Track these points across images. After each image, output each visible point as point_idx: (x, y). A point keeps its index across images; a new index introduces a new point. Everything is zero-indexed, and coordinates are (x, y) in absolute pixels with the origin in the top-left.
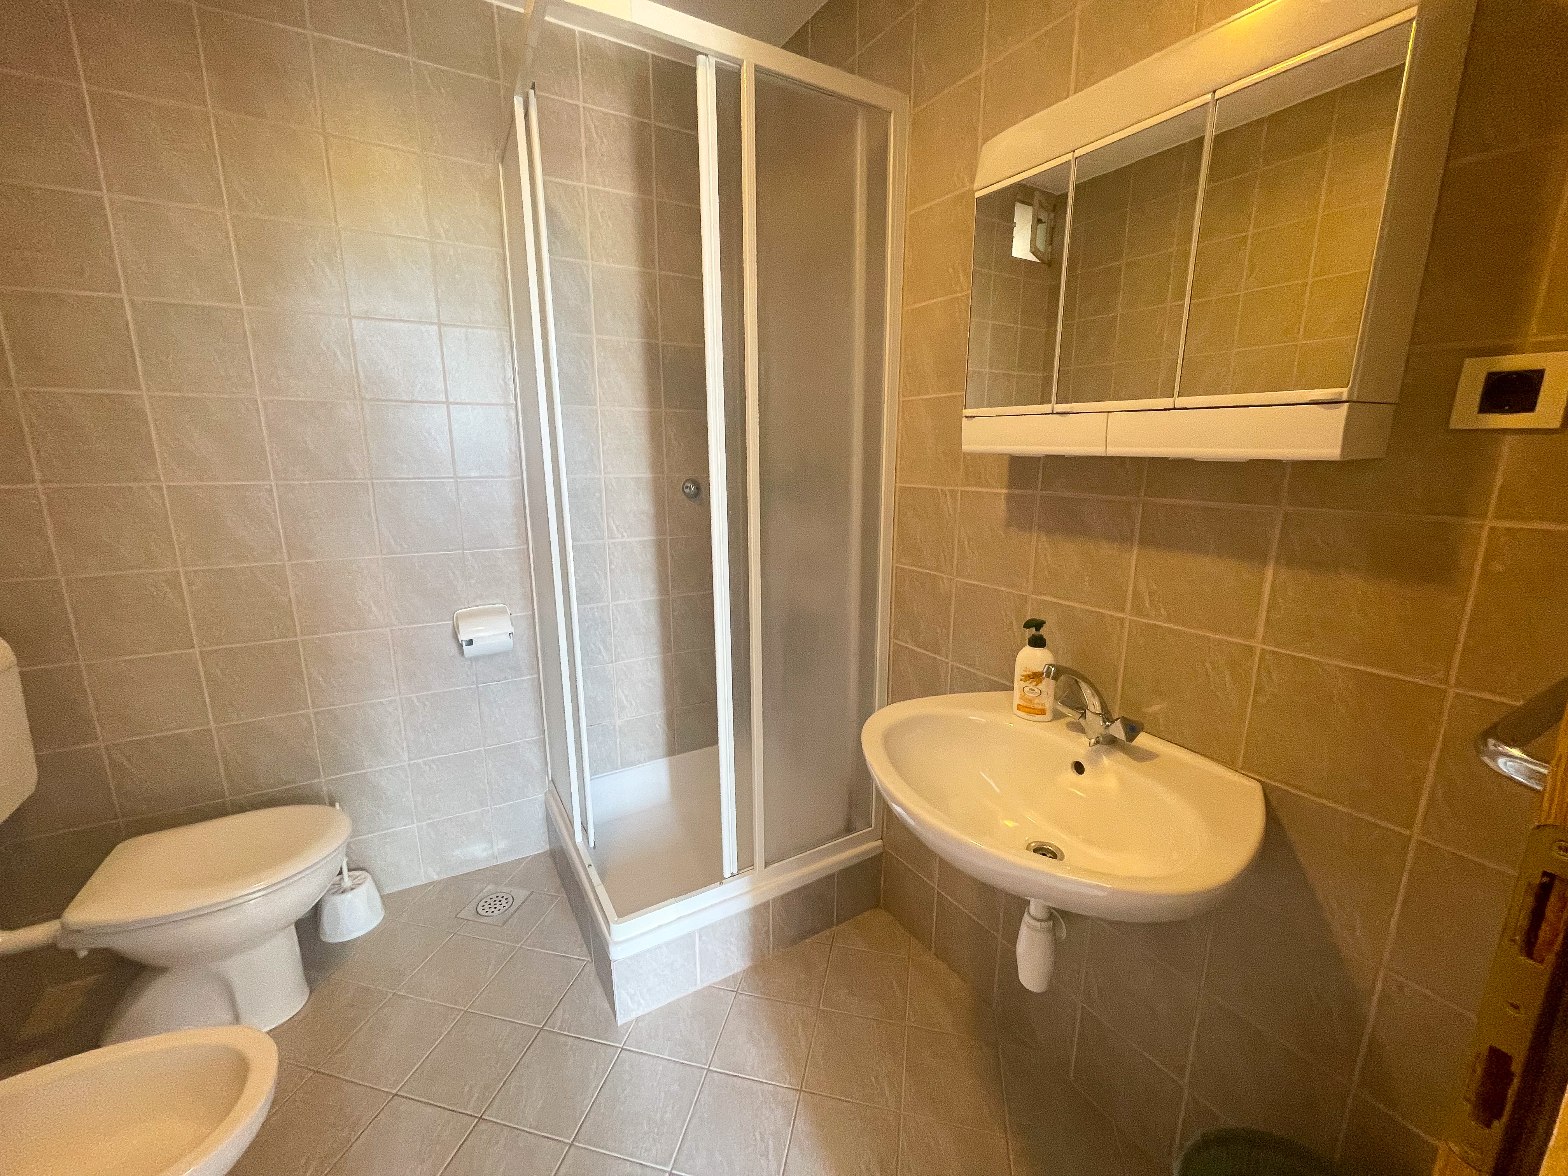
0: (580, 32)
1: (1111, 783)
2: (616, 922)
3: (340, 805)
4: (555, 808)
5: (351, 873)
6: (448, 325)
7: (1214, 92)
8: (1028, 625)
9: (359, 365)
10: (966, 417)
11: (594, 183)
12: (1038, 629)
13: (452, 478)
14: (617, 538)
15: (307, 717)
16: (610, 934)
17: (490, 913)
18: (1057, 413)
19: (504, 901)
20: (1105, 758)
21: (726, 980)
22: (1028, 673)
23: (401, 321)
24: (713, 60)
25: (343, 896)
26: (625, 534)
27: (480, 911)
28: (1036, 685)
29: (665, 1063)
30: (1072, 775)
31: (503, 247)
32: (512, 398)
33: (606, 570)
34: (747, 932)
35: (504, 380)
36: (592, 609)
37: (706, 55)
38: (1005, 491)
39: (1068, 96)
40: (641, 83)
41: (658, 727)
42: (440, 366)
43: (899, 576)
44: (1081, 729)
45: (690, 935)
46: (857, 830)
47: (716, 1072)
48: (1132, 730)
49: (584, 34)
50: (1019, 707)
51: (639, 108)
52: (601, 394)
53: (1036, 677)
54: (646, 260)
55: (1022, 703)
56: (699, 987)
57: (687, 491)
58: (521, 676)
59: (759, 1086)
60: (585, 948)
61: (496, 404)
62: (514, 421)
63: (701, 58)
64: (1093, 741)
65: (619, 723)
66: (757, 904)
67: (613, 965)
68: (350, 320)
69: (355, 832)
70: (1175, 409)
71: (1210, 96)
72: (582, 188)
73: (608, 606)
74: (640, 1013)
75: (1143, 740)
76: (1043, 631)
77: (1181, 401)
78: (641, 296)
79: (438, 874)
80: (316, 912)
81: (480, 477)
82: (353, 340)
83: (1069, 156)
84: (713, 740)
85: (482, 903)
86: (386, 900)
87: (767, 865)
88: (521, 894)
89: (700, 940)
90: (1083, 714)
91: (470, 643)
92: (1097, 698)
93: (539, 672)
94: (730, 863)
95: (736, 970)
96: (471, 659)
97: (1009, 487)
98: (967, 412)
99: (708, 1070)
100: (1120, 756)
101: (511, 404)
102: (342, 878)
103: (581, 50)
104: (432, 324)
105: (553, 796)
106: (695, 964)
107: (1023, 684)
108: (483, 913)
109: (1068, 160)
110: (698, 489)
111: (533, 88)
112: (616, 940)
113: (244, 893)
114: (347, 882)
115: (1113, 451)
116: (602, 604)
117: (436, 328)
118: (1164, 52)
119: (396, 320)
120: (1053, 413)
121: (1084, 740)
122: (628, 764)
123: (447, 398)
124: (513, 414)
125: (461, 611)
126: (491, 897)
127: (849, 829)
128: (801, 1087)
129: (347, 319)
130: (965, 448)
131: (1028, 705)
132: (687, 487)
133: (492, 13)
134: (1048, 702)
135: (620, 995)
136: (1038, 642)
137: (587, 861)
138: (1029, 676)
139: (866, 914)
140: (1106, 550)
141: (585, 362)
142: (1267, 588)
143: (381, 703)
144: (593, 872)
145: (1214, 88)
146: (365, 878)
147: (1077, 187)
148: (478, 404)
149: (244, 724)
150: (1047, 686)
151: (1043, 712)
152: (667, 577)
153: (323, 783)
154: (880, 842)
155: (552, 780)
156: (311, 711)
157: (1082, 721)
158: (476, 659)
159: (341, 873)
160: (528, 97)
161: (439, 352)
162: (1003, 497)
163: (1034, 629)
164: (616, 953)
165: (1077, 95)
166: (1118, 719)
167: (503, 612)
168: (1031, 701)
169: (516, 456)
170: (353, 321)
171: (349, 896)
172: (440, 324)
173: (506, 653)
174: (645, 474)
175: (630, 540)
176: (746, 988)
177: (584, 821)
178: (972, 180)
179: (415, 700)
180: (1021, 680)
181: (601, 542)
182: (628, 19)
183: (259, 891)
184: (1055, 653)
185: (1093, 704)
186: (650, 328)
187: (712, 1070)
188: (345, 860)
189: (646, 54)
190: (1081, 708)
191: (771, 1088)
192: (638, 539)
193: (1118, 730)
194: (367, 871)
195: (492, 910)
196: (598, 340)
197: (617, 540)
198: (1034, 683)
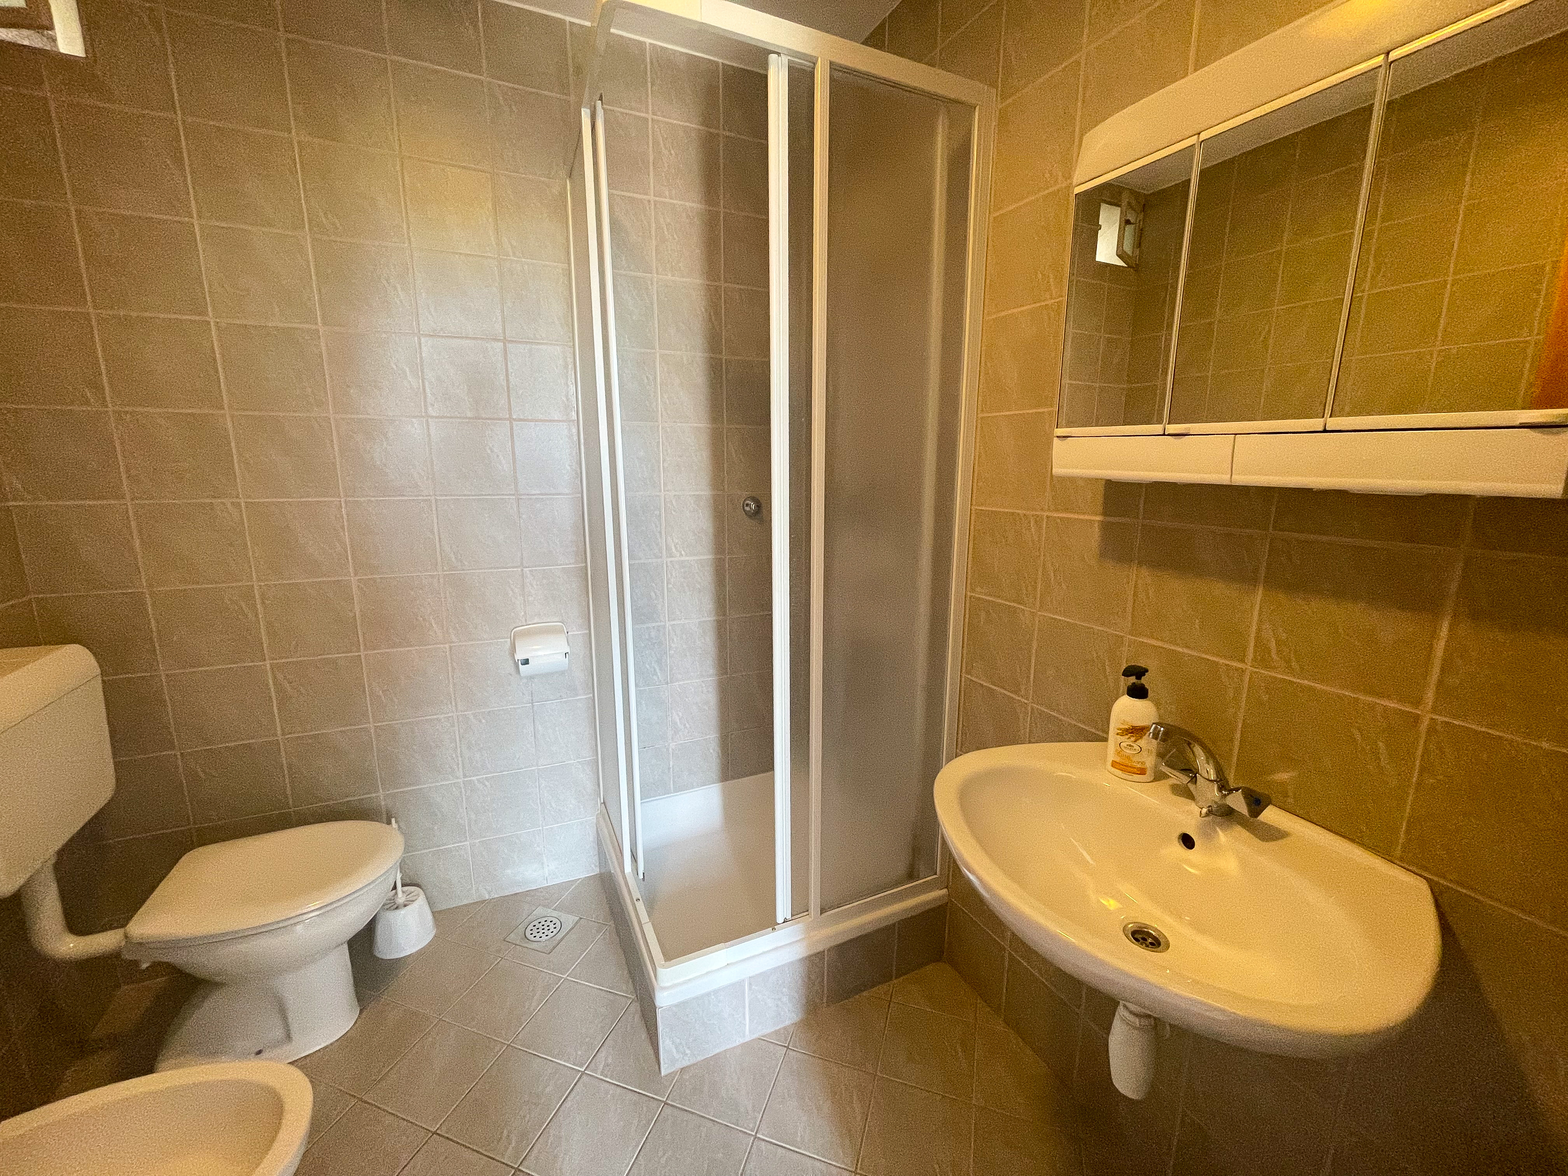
0: (650, 44)
1: (1229, 864)
2: (663, 967)
3: (396, 822)
4: (606, 831)
5: (406, 888)
6: (513, 341)
7: (1388, 53)
8: (1127, 673)
9: (427, 383)
10: (1057, 437)
11: (660, 196)
12: (1139, 677)
13: (513, 495)
14: (676, 557)
15: (367, 730)
16: (655, 976)
17: (537, 939)
18: (1169, 435)
19: (552, 926)
20: (1220, 832)
21: (777, 1032)
22: (1127, 727)
23: (467, 338)
24: (785, 59)
25: (397, 912)
26: (683, 552)
27: (528, 934)
28: (1135, 741)
29: (710, 1124)
30: (1179, 849)
31: (569, 264)
32: (574, 414)
33: (663, 589)
34: (800, 982)
35: (567, 396)
36: (648, 628)
37: (779, 54)
38: (1099, 518)
39: (1186, 75)
40: (710, 91)
41: (712, 751)
42: (504, 384)
43: (974, 608)
44: (1191, 796)
45: (741, 983)
46: (921, 875)
47: (764, 1140)
48: (1257, 803)
49: (654, 46)
50: (1114, 764)
51: (707, 120)
52: (663, 410)
53: (1136, 731)
54: (711, 270)
55: (1118, 760)
56: (747, 1039)
57: (747, 509)
58: (577, 695)
59: (810, 1162)
60: (631, 986)
61: (560, 421)
62: (576, 438)
63: (773, 57)
64: (1205, 810)
65: (672, 745)
66: (812, 952)
67: (659, 1011)
68: (419, 339)
69: (408, 848)
70: (1325, 431)
71: (1382, 57)
72: (649, 201)
73: (664, 627)
74: (686, 1063)
75: (1271, 815)
76: (1144, 680)
77: (1333, 423)
78: (706, 310)
79: (489, 893)
80: (370, 930)
81: (542, 494)
82: (421, 358)
83: (1193, 140)
84: (768, 766)
85: (531, 927)
86: (438, 915)
87: (823, 911)
88: (570, 920)
89: (750, 989)
90: (1192, 778)
91: (526, 662)
92: (1211, 762)
93: (594, 691)
94: (783, 907)
95: (787, 1023)
96: (526, 677)
97: (1105, 514)
98: (1059, 432)
99: (756, 1137)
100: (1239, 831)
101: (574, 421)
102: (396, 893)
103: (652, 63)
104: (499, 340)
105: (604, 819)
106: (744, 1014)
107: (1120, 739)
108: (531, 937)
109: (1192, 143)
110: (759, 506)
111: (601, 99)
112: (662, 985)
113: (299, 912)
114: (401, 898)
115: (1241, 479)
116: (659, 624)
117: (501, 344)
118: (1308, 17)
119: (463, 338)
120: (1164, 435)
121: (1194, 808)
122: (680, 788)
123: (510, 414)
124: (574, 430)
125: (517, 629)
126: (539, 920)
127: (911, 875)
128: (856, 1168)
129: (416, 338)
130: (1057, 470)
131: (1127, 762)
132: (747, 505)
133: (565, 30)
134: (1149, 761)
135: (665, 1043)
136: (1138, 692)
137: (636, 894)
138: (1127, 730)
139: (929, 968)
140: (1220, 589)
141: (647, 377)
142: (1440, 648)
143: (439, 720)
144: (641, 907)
145: (1389, 49)
146: (418, 895)
147: (1203, 173)
148: (541, 421)
149: (311, 737)
150: (1148, 743)
151: (1142, 772)
152: (725, 599)
153: (381, 797)
154: (945, 891)
155: (604, 803)
156: (371, 726)
157: (1192, 787)
158: (531, 678)
159: (395, 888)
160: (595, 107)
161: (504, 367)
162: (1096, 525)
163: (1134, 677)
164: (663, 999)
165: (1197, 73)
166: (1237, 790)
167: (559, 631)
168: (1128, 758)
169: (576, 473)
170: (423, 340)
171: (402, 912)
172: (505, 341)
173: (562, 673)
174: (705, 492)
175: (687, 558)
176: (798, 1044)
177: (634, 851)
178: (1068, 176)
179: (472, 717)
180: (1118, 734)
181: (659, 560)
182: (698, 19)
183: (312, 911)
184: (1158, 705)
185: (1207, 770)
186: (714, 342)
187: (759, 1138)
188: (399, 876)
189: (717, 63)
190: (1191, 772)
191: (823, 1167)
192: (696, 558)
193: (1237, 802)
194: (422, 889)
195: (541, 934)
196: (662, 356)
197: (676, 559)
198: (1133, 739)
